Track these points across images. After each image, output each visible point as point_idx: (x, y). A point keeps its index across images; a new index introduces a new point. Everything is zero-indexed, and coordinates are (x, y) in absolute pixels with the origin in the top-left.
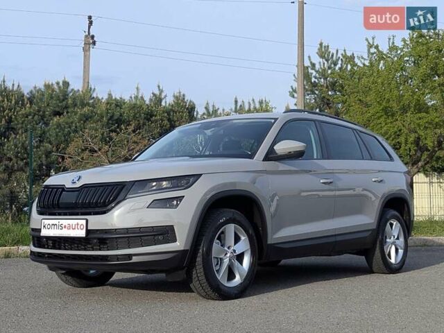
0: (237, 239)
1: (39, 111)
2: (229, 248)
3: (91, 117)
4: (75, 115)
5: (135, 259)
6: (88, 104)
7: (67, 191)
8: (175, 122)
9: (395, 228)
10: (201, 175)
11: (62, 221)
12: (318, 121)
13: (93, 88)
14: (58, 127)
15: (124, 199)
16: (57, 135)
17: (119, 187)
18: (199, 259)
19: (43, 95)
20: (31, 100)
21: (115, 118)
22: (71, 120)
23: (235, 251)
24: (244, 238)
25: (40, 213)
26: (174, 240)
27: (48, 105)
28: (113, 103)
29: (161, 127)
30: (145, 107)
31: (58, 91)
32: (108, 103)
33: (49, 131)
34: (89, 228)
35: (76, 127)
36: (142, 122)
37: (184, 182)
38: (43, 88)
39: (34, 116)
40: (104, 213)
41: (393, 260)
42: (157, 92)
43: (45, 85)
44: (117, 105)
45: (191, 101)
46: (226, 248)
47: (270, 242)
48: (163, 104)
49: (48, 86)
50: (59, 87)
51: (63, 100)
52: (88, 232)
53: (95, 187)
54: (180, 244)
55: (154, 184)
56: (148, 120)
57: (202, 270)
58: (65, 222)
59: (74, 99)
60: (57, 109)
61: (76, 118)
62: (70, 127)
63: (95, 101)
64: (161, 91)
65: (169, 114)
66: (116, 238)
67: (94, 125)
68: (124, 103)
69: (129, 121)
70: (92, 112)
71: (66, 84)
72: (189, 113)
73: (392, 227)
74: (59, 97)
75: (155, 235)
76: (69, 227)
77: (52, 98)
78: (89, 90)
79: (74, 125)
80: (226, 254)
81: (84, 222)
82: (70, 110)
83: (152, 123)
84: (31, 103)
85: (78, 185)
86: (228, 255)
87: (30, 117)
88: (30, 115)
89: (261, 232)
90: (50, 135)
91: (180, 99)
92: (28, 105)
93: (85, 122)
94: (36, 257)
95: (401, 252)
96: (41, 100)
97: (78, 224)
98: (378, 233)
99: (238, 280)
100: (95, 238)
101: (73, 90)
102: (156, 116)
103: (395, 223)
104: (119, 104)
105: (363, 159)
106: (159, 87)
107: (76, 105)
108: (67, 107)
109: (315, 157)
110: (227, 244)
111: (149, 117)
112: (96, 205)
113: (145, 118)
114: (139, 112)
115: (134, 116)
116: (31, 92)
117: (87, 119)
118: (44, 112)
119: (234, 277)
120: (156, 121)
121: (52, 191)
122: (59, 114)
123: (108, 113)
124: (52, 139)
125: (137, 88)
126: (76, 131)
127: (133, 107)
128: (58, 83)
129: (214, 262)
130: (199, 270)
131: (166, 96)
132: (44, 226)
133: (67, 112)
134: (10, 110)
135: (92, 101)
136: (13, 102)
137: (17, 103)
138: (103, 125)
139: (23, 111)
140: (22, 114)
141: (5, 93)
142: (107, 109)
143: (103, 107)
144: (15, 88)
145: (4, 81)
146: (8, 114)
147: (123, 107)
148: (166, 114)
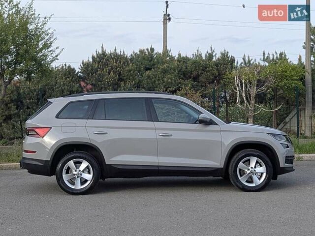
1: (137, 68)
3: (168, 71)
4: (158, 69)
6: (166, 62)
8: (221, 71)
13: (169, 50)
14: (148, 78)
19: (139, 57)
20: (131, 60)
21: (183, 70)
22: (156, 73)
27: (142, 63)
29: (213, 75)
30: (202, 62)
31: (147, 53)
33: (142, 80)
35: (159, 77)
36: (200, 72)
38: (138, 53)
39: (134, 71)
42: (210, 52)
43: (140, 51)
44: (183, 62)
45: (232, 56)
48: (214, 58)
49: (141, 51)
50: (149, 53)
51: (151, 60)
56: (204, 70)
59: (158, 59)
60: (147, 67)
61: (159, 72)
62: (155, 78)
63: (170, 58)
64: (213, 51)
65: (217, 66)
67: (170, 76)
68: (189, 60)
69: (192, 72)
70: (169, 67)
71: (152, 50)
74: (148, 58)
77: (144, 59)
78: (166, 52)
79: (157, 76)
83: (207, 72)
87: (132, 72)
90: (144, 83)
91: (224, 56)
92: (131, 64)
93: (164, 74)
96: (137, 60)
101: (156, 53)
102: (209, 68)
104: (183, 60)
106: (211, 48)
107: (158, 63)
108: (154, 65)
111: (204, 68)
113: (202, 70)
114: (198, 66)
115: (195, 69)
116: (131, 55)
117: (165, 72)
118: (140, 68)
120: (209, 71)
122: (147, 69)
123: (178, 67)
124: (145, 86)
125: (198, 51)
126: (159, 80)
127: (195, 62)
128: (147, 49)
131: (216, 54)
133: (154, 68)
134: (120, 68)
135: (168, 58)
136: (122, 63)
137: (124, 63)
138: (175, 76)
139: (127, 68)
140: (127, 70)
141: (117, 57)
142: (178, 65)
143: (176, 63)
144: (122, 54)
145: (115, 50)
146: (118, 70)
147: (188, 62)
148: (215, 66)
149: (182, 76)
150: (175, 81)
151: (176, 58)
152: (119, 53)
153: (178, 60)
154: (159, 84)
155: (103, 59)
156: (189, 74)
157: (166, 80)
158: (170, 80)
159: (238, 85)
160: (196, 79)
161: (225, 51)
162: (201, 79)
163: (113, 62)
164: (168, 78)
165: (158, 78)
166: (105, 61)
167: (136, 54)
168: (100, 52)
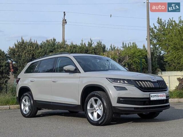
1: (44, 51)
4: (58, 52)
6: (63, 47)
13: (66, 40)
19: (46, 44)
20: (41, 47)
27: (48, 48)
30: (85, 48)
31: (51, 43)
39: (42, 53)
42: (90, 42)
43: (46, 41)
44: (74, 48)
45: (104, 45)
48: (93, 45)
50: (52, 41)
51: (53, 46)
59: (58, 46)
60: (51, 50)
63: (66, 46)
64: (92, 41)
65: (95, 50)
68: (77, 46)
70: (64, 50)
71: (55, 40)
72: (103, 49)
74: (52, 45)
77: (49, 45)
78: (64, 41)
82: (56, 50)
84: (41, 48)
87: (41, 53)
88: (41, 52)
91: (99, 44)
92: (40, 49)
96: (45, 46)
101: (57, 42)
102: (89, 51)
106: (91, 39)
107: (58, 48)
108: (55, 49)
111: (87, 51)
114: (83, 50)
116: (41, 43)
118: (46, 51)
122: (52, 52)
125: (82, 40)
127: (80, 48)
128: (51, 40)
131: (93, 43)
133: (55, 51)
134: (33, 51)
136: (34, 48)
137: (36, 48)
139: (38, 51)
140: (38, 52)
141: (31, 44)
142: (70, 49)
143: (69, 48)
144: (35, 42)
145: (31, 40)
146: (32, 53)
147: (77, 48)
148: (93, 50)
151: (69, 45)
152: (33, 42)
153: (71, 47)
155: (22, 45)
161: (99, 41)
163: (29, 47)
166: (23, 47)
167: (44, 43)
168: (21, 41)
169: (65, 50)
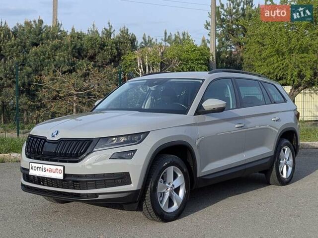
0: (175, 176)
1: (21, 42)
2: (169, 184)
3: (60, 47)
4: (48, 45)
5: (100, 197)
6: (57, 37)
7: (48, 142)
8: (121, 50)
9: (287, 152)
10: (149, 132)
11: (45, 166)
12: (233, 78)
13: (60, 23)
14: (35, 55)
15: (92, 152)
16: (35, 61)
17: (88, 142)
18: (148, 195)
19: (24, 30)
20: (15, 34)
21: (78, 47)
22: (45, 50)
23: (173, 185)
24: (180, 175)
25: (29, 157)
26: (130, 183)
27: (28, 38)
28: (75, 36)
29: (111, 54)
30: (99, 39)
31: (34, 26)
32: (72, 36)
33: (29, 57)
34: (66, 173)
35: (49, 55)
36: (97, 51)
37: (136, 138)
38: (23, 25)
39: (18, 46)
40: (77, 162)
41: (284, 176)
42: (108, 28)
43: (25, 23)
44: (78, 38)
45: (132, 34)
46: (167, 185)
47: (199, 175)
48: (112, 35)
49: (27, 24)
50: (36, 25)
51: (39, 34)
52: (65, 175)
53: (69, 141)
54: (134, 186)
55: (114, 139)
56: (102, 49)
57: (150, 203)
58: (47, 167)
59: (47, 33)
60: (35, 41)
61: (49, 48)
62: (44, 55)
63: (62, 33)
64: (111, 27)
65: (117, 45)
66: (86, 181)
67: (62, 53)
68: (84, 36)
69: (88, 50)
70: (60, 43)
71: (41, 22)
72: (132, 43)
73: (284, 152)
74: (36, 32)
75: (115, 179)
76: (51, 171)
77: (30, 32)
78: (57, 26)
79: (47, 53)
80: (168, 189)
81: (62, 168)
82: (44, 42)
83: (105, 51)
84: (15, 37)
85: (57, 138)
86: (169, 189)
88: (15, 46)
89: (193, 169)
90: (30, 61)
91: (124, 32)
92: (13, 38)
93: (55, 51)
94: (26, 189)
95: (290, 169)
96: (22, 33)
97: (57, 169)
98: (275, 159)
99: (175, 206)
100: (70, 180)
101: (45, 26)
102: (107, 46)
103: (286, 149)
104: (80, 36)
105: (266, 104)
106: (109, 23)
107: (48, 38)
108: (42, 40)
109: (231, 108)
110: (168, 181)
111: (102, 46)
112: (71, 155)
113: (99, 48)
114: (95, 43)
115: (92, 47)
116: (15, 27)
117: (57, 49)
118: (25, 43)
119: (173, 204)
120: (108, 50)
121: (37, 140)
122: (36, 45)
123: (72, 44)
124: (32, 63)
125: (93, 25)
126: (49, 58)
127: (91, 39)
128: (35, 22)
129: (159, 196)
130: (147, 203)
131: (114, 31)
132: (32, 168)
133: (42, 44)
135: (60, 33)
136: (2, 36)
137: (5, 36)
138: (69, 53)
139: (10, 43)
140: (9, 45)
142: (71, 41)
143: (69, 40)
144: (3, 25)
147: (83, 39)
148: (114, 45)
149: (77, 54)
150: (68, 60)
151: (68, 34)
154: (49, 63)
156: (85, 53)
157: (57, 57)
158: (62, 59)
159: (140, 67)
160: (92, 58)
161: (124, 27)
162: (98, 58)
164: (60, 56)
165: (47, 55)
167: (20, 27)
169: (62, 42)
